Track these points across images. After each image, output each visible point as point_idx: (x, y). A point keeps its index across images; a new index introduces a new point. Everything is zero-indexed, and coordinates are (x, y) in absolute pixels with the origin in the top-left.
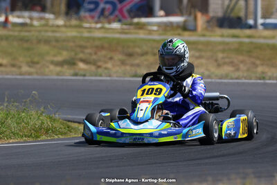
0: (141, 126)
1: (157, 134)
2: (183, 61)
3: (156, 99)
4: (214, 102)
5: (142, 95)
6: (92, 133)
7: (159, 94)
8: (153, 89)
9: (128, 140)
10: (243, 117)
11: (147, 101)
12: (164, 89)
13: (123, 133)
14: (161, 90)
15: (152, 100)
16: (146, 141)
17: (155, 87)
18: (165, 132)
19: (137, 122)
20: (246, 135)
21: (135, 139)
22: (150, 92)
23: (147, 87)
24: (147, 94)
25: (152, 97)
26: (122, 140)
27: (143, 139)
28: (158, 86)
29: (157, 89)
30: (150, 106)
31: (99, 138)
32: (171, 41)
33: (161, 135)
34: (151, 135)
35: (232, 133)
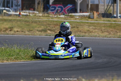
0: (58, 52)
1: (63, 55)
2: (68, 29)
3: (61, 43)
4: (77, 45)
5: (56, 42)
6: (40, 55)
7: (62, 41)
8: (60, 40)
9: (53, 57)
10: (89, 49)
11: (59, 44)
12: (64, 40)
13: (51, 55)
14: (63, 40)
15: (60, 43)
16: (60, 58)
17: (60, 39)
18: (66, 55)
19: (56, 51)
20: (90, 56)
21: (56, 57)
22: (59, 41)
23: (57, 39)
24: (58, 41)
25: (60, 42)
26: (51, 58)
27: (59, 57)
28: (61, 39)
29: (61, 40)
30: (60, 46)
31: (42, 57)
32: (65, 22)
33: (65, 56)
34: (61, 55)
35: (87, 55)
